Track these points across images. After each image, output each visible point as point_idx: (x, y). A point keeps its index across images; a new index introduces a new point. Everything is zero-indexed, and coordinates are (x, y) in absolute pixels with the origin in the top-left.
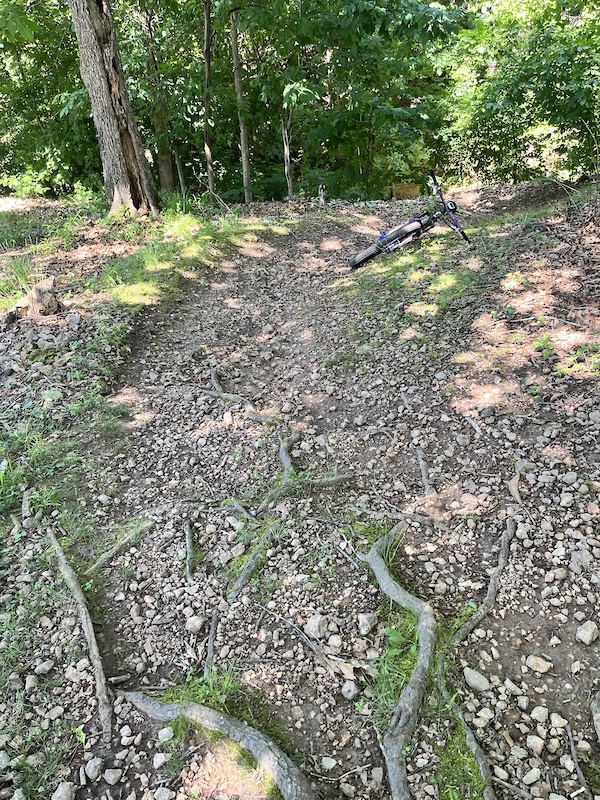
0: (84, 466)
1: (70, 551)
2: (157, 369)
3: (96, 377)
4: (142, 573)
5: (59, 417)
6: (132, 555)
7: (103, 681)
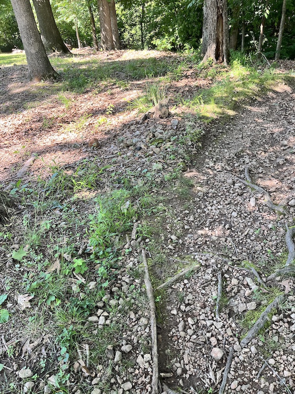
0: (166, 214)
1: (151, 270)
2: (214, 159)
3: (181, 160)
4: (189, 300)
5: (158, 180)
6: (185, 285)
7: (157, 375)
